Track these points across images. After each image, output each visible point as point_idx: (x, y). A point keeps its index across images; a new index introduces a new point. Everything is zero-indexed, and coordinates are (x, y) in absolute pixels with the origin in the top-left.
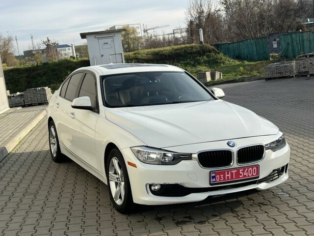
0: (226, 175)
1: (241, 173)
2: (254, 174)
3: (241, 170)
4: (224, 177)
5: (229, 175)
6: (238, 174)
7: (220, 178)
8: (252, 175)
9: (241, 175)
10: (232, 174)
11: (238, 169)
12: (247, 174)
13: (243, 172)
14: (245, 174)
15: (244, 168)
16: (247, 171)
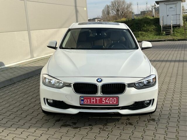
0: (92, 100)
1: (103, 100)
2: (114, 102)
3: (103, 99)
4: (90, 101)
5: (94, 100)
6: (101, 101)
7: (87, 101)
8: (113, 103)
9: (104, 101)
10: (96, 100)
11: (101, 98)
12: (108, 102)
13: (106, 100)
14: (107, 101)
15: (106, 98)
16: (109, 100)
